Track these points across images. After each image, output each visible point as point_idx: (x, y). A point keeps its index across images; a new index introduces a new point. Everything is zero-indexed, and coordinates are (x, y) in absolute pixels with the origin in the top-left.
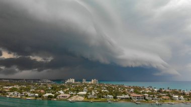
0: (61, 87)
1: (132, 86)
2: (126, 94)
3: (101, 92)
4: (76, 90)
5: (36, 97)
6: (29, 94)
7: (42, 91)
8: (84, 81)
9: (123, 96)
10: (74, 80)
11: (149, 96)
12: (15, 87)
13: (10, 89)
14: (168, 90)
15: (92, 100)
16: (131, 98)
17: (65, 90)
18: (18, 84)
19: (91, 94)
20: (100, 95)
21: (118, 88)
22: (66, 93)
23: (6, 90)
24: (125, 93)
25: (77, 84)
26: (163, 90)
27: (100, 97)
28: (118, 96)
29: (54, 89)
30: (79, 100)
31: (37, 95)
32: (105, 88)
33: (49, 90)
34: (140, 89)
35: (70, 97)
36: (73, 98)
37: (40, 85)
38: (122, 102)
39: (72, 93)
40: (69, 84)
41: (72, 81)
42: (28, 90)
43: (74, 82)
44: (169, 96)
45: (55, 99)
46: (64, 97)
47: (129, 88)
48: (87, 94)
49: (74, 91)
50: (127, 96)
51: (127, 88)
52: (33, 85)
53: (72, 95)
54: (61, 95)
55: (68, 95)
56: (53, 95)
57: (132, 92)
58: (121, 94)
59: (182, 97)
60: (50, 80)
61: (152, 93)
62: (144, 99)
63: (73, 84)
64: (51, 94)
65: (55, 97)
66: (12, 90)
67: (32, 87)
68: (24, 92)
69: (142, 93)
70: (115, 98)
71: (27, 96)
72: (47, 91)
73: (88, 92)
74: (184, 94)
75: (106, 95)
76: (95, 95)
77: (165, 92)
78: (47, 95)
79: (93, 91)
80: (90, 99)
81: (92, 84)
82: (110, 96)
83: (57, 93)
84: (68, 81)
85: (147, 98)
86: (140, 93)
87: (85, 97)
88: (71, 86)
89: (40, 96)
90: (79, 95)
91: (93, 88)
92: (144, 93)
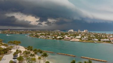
0: (66, 34)
2: (107, 39)
3: (90, 37)
5: (53, 38)
6: (50, 37)
7: (56, 35)
8: (79, 31)
9: (105, 40)
12: (43, 33)
16: (110, 41)
17: (68, 35)
19: (84, 38)
20: (90, 39)
21: (102, 35)
23: (39, 35)
24: (106, 38)
25: (75, 33)
28: (101, 40)
29: (62, 35)
30: (76, 41)
31: (54, 37)
32: (93, 35)
35: (71, 39)
36: (73, 40)
37: (55, 32)
39: (72, 37)
41: (72, 31)
42: (49, 35)
43: (73, 31)
45: (63, 40)
46: (68, 39)
48: (81, 38)
49: (73, 36)
50: (108, 40)
51: (108, 35)
54: (66, 38)
58: (103, 38)
60: (60, 30)
64: (60, 37)
65: (63, 38)
66: (41, 35)
67: (51, 33)
68: (47, 36)
70: (99, 40)
71: (49, 38)
72: (59, 35)
75: (94, 39)
76: (86, 38)
80: (83, 40)
81: (84, 33)
82: (96, 39)
83: (64, 36)
84: (70, 31)
87: (80, 40)
88: (72, 34)
89: (55, 38)
90: (76, 38)
91: (85, 35)
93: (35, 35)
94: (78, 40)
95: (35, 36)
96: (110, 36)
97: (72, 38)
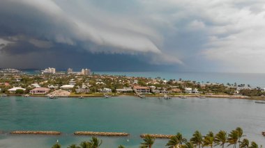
0: (35, 79)
3: (94, 85)
4: (58, 82)
7: (6, 84)
8: (70, 72)
9: (125, 89)
10: (54, 70)
11: (156, 89)
14: (179, 82)
15: (82, 95)
16: (134, 91)
17: (42, 83)
19: (81, 87)
20: (94, 89)
21: (118, 80)
22: (42, 86)
24: (127, 86)
25: (59, 75)
26: (174, 82)
27: (93, 91)
28: (117, 90)
29: (24, 81)
30: (63, 95)
32: (100, 80)
33: (17, 83)
34: (146, 80)
35: (50, 92)
36: (54, 94)
39: (52, 86)
40: (48, 75)
41: (52, 70)
43: (54, 72)
44: (181, 88)
45: (27, 95)
46: (41, 92)
48: (75, 88)
49: (55, 84)
50: (129, 89)
51: (129, 80)
54: (35, 90)
55: (47, 90)
56: (24, 89)
57: (135, 84)
58: (121, 86)
59: (196, 90)
60: (18, 69)
61: (160, 85)
62: (151, 92)
63: (53, 75)
64: (20, 88)
65: (28, 92)
69: (149, 85)
70: (114, 91)
72: (14, 83)
74: (198, 87)
75: (103, 88)
76: (86, 88)
77: (176, 84)
78: (15, 89)
79: (83, 84)
80: (80, 93)
81: (81, 75)
82: (107, 89)
83: (29, 86)
84: (46, 71)
85: (154, 91)
86: (145, 86)
87: (73, 92)
88: (51, 78)
89: (4, 92)
90: (63, 89)
91: (84, 81)
92: (151, 85)
94: (68, 93)
96: (133, 80)
97: (52, 89)
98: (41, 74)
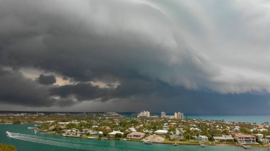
0: (132, 123)
1: (237, 122)
2: (227, 135)
3: (189, 131)
4: (153, 127)
5: (100, 136)
6: (91, 132)
7: (108, 128)
8: (163, 115)
9: (223, 137)
10: (149, 113)
11: (264, 137)
12: (73, 122)
13: (67, 125)
15: (176, 142)
16: (235, 140)
17: (138, 127)
18: (77, 119)
19: (175, 133)
21: (215, 125)
22: (138, 130)
23: (62, 127)
24: (226, 133)
25: (154, 118)
27: (188, 138)
28: (215, 138)
29: (124, 125)
30: (157, 141)
31: (101, 133)
32: (195, 125)
33: (116, 126)
34: (250, 126)
35: (145, 137)
36: (150, 139)
37: (105, 119)
38: (222, 145)
39: (147, 131)
40: (143, 118)
41: (147, 114)
42: (89, 126)
43: (149, 116)
45: (125, 139)
46: (137, 136)
47: (233, 125)
48: (168, 133)
49: (149, 129)
50: (230, 137)
51: (229, 125)
52: (96, 120)
53: (148, 133)
54: (132, 134)
55: (142, 134)
56: (122, 133)
57: (236, 130)
58: (220, 134)
60: (118, 113)
61: (269, 133)
62: (257, 141)
63: (148, 119)
64: (119, 132)
65: (125, 136)
66: (69, 127)
67: (94, 121)
68: (84, 130)
69: (254, 132)
70: (211, 139)
71: (88, 134)
72: (114, 127)
73: (169, 131)
75: (198, 135)
76: (180, 135)
78: (114, 133)
79: (177, 129)
80: (174, 140)
81: (174, 119)
82: (203, 137)
83: (127, 130)
84: (141, 114)
85: (261, 140)
86: (250, 133)
87: (167, 138)
88: (146, 122)
89: (105, 135)
90: (157, 134)
91: (177, 126)
92: (257, 133)
93: (53, 127)
94: (162, 139)
95: (53, 130)
98: (137, 117)
